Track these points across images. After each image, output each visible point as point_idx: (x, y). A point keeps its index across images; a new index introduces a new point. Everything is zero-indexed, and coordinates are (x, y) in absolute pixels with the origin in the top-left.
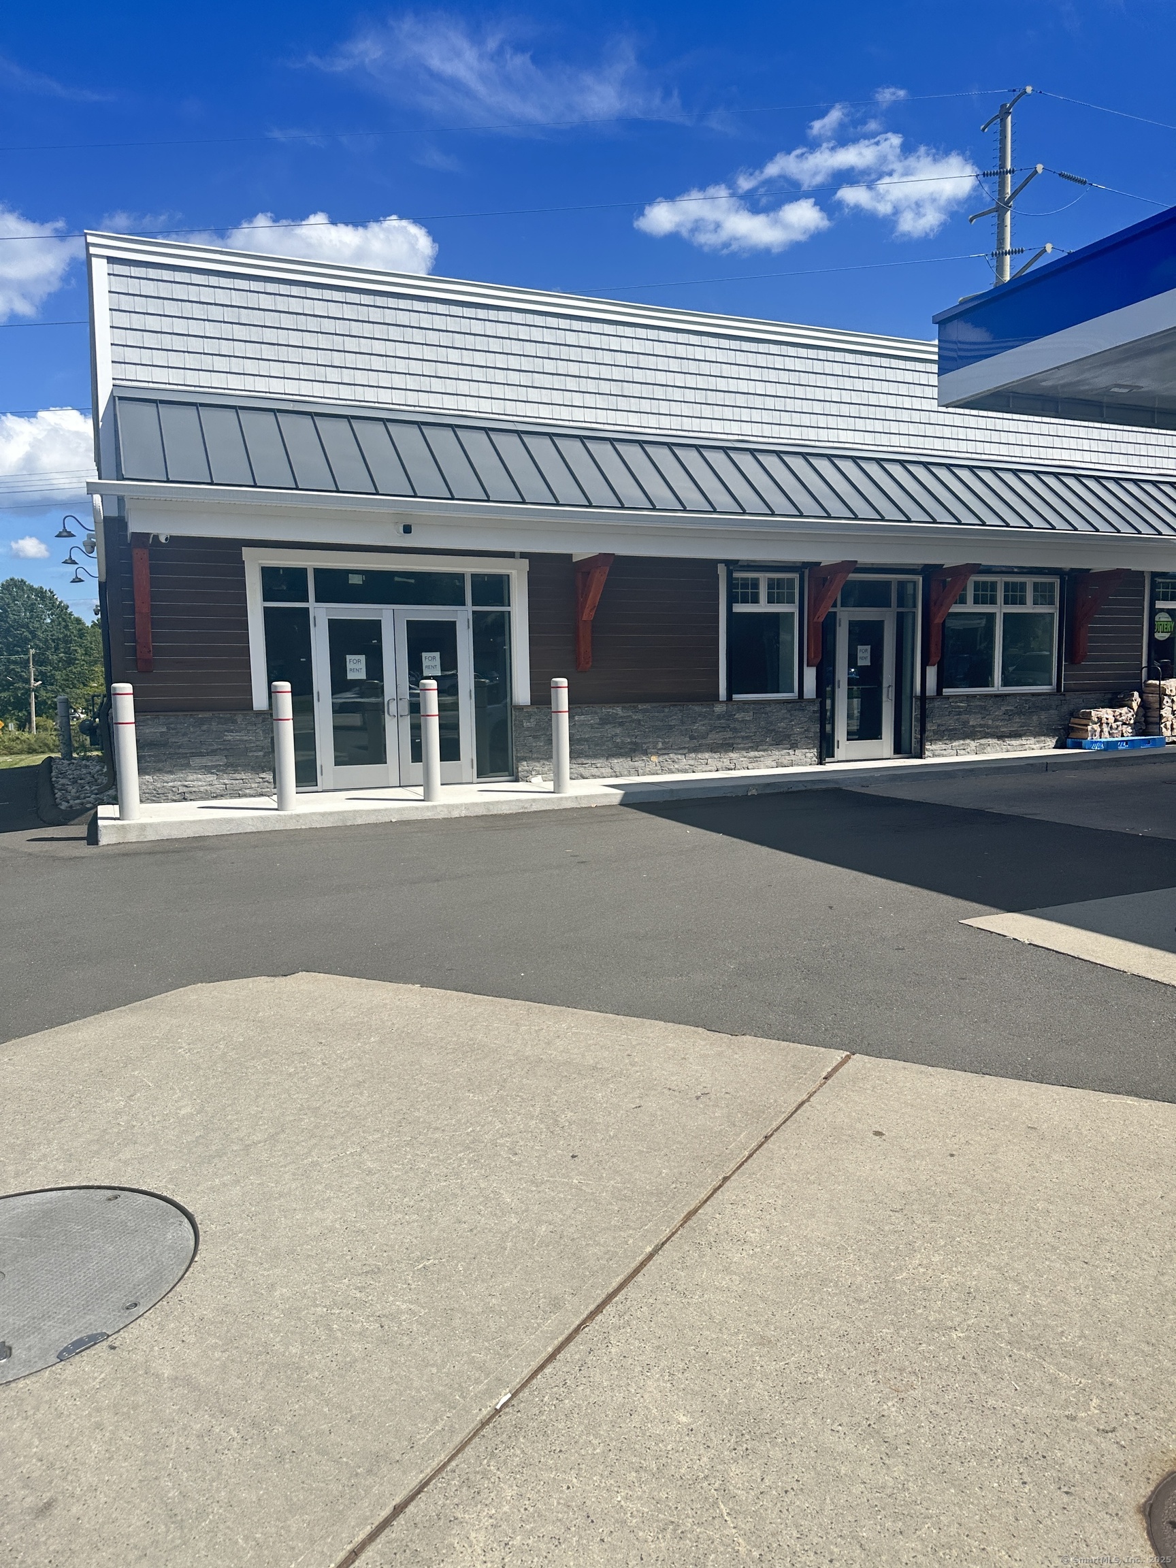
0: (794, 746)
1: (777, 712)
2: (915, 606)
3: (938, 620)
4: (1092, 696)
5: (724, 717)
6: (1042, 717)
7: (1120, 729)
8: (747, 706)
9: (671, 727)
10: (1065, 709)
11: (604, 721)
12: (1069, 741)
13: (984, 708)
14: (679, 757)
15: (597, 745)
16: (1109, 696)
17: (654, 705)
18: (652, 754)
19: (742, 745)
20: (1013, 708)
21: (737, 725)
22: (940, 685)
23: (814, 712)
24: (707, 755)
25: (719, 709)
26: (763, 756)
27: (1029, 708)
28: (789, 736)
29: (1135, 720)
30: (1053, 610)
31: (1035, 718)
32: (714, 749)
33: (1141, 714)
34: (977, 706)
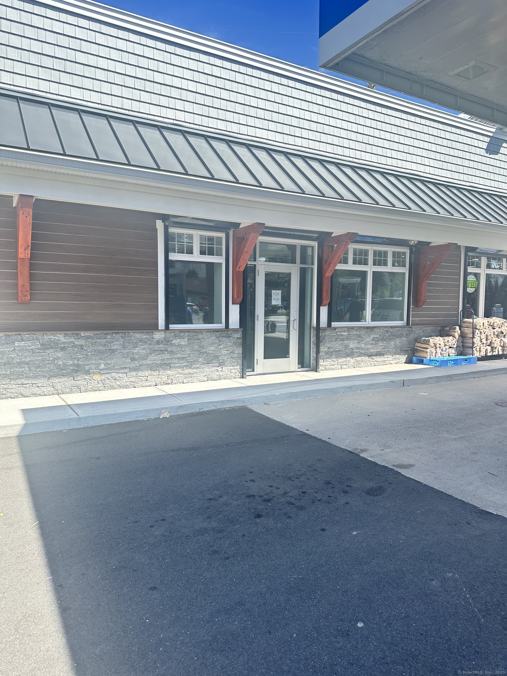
0: (221, 364)
1: (208, 338)
2: (313, 264)
3: (328, 274)
4: (429, 329)
5: (162, 342)
6: (397, 342)
7: (447, 351)
8: (182, 334)
9: (113, 351)
10: (412, 337)
11: (45, 347)
12: (414, 359)
13: (359, 336)
14: (121, 375)
15: (39, 367)
16: (439, 328)
17: (96, 332)
18: (94, 373)
19: (178, 365)
20: (378, 336)
21: (174, 349)
22: (330, 320)
23: (238, 338)
24: (147, 373)
25: (158, 336)
26: (196, 373)
27: (389, 336)
28: (217, 357)
29: (457, 344)
30: (405, 270)
31: (392, 343)
32: (152, 367)
33: (460, 341)
34: (354, 335)
